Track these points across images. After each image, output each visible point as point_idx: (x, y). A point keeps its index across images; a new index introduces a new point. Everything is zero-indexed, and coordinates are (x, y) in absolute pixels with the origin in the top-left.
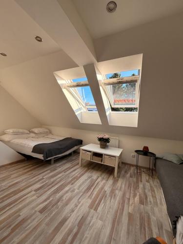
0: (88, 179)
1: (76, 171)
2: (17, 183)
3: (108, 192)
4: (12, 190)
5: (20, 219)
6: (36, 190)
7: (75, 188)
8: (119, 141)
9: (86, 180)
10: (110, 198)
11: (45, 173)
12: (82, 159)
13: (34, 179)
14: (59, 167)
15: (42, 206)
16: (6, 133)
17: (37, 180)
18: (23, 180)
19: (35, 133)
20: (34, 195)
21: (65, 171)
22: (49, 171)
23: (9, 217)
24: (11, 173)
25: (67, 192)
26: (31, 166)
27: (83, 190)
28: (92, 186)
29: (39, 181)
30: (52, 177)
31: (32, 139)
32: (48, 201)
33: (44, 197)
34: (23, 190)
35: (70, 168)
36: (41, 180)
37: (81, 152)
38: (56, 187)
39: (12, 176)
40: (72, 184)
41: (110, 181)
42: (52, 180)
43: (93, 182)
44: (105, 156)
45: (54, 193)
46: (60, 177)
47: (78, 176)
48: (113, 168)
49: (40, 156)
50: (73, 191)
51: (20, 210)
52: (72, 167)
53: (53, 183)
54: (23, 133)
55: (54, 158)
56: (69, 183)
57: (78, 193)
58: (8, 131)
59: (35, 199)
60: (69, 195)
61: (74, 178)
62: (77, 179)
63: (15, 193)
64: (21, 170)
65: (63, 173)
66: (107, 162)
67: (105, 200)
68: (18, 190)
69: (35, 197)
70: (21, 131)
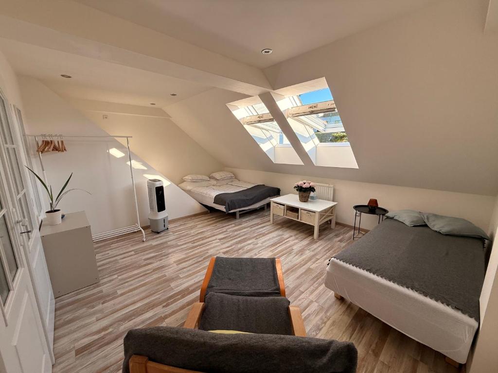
0: (276, 237)
1: (265, 228)
2: (203, 232)
3: (295, 251)
4: (199, 237)
5: (208, 255)
6: (220, 239)
7: (258, 242)
8: (334, 190)
9: (274, 237)
10: (295, 255)
11: (229, 227)
12: (273, 214)
13: (218, 230)
14: (246, 222)
15: (225, 250)
16: (186, 180)
17: (221, 232)
18: (207, 231)
19: (216, 180)
20: (218, 242)
21: (251, 226)
22: (233, 225)
23: (201, 252)
24: (197, 223)
25: (249, 244)
26: (214, 218)
27: (266, 246)
28: (279, 243)
29: (223, 232)
30: (236, 231)
31: (214, 187)
32: (230, 248)
33: (227, 245)
34: (209, 238)
35: (258, 224)
36: (225, 232)
37: (272, 204)
38: (239, 239)
39: (198, 226)
40: (257, 239)
41: (306, 242)
42: (236, 233)
43: (281, 240)
44: (302, 211)
45: (236, 243)
46: (244, 232)
47: (266, 233)
48: (312, 227)
49: (222, 208)
50: (257, 244)
51: (208, 250)
52: (261, 224)
53: (236, 236)
54: (203, 180)
55: (240, 211)
56: (253, 238)
57: (261, 247)
58: (186, 177)
59: (219, 245)
60: (251, 246)
61: (260, 234)
62: (263, 236)
63: (203, 239)
64: (206, 221)
65: (249, 229)
66: (305, 219)
67: (288, 255)
68: (205, 237)
69: (219, 244)
70: (200, 177)
